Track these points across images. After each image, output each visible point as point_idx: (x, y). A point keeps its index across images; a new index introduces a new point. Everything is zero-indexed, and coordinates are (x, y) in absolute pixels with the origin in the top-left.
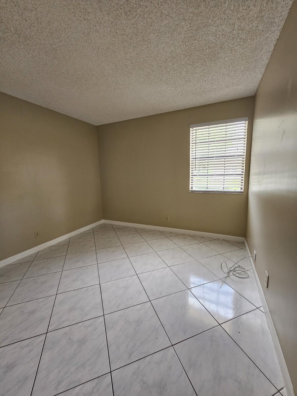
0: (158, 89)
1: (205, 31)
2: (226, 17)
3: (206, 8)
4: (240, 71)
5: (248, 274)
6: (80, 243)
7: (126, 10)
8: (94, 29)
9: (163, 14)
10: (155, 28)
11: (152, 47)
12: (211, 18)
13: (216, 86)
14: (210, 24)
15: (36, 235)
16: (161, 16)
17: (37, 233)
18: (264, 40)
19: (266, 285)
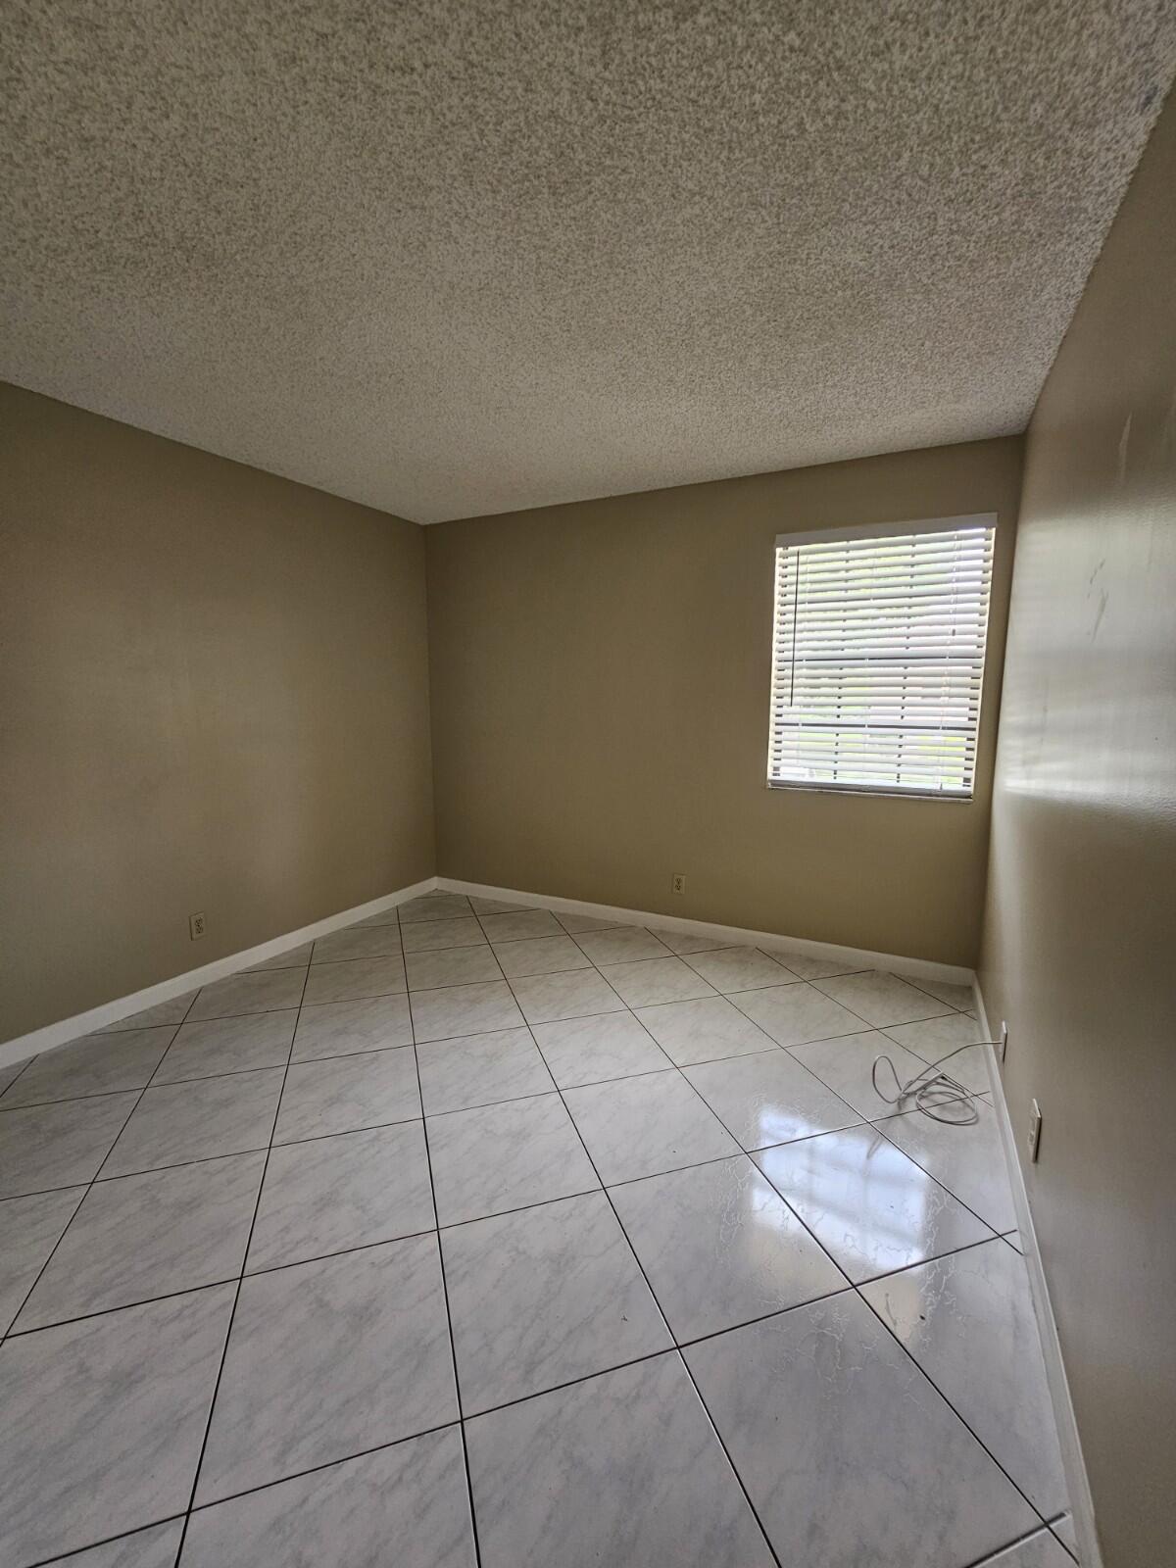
0: (659, 409)
1: (829, 237)
2: (904, 197)
3: (832, 171)
4: (965, 355)
5: (973, 1110)
6: (352, 962)
7: (554, 179)
8: (441, 234)
9: (680, 189)
10: (651, 228)
11: (639, 284)
12: (850, 199)
13: (875, 401)
14: (846, 216)
15: (194, 928)
16: (673, 196)
17: (198, 922)
18: (1046, 261)
19: (1031, 1149)
